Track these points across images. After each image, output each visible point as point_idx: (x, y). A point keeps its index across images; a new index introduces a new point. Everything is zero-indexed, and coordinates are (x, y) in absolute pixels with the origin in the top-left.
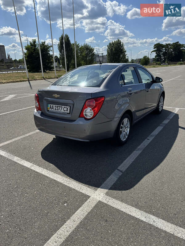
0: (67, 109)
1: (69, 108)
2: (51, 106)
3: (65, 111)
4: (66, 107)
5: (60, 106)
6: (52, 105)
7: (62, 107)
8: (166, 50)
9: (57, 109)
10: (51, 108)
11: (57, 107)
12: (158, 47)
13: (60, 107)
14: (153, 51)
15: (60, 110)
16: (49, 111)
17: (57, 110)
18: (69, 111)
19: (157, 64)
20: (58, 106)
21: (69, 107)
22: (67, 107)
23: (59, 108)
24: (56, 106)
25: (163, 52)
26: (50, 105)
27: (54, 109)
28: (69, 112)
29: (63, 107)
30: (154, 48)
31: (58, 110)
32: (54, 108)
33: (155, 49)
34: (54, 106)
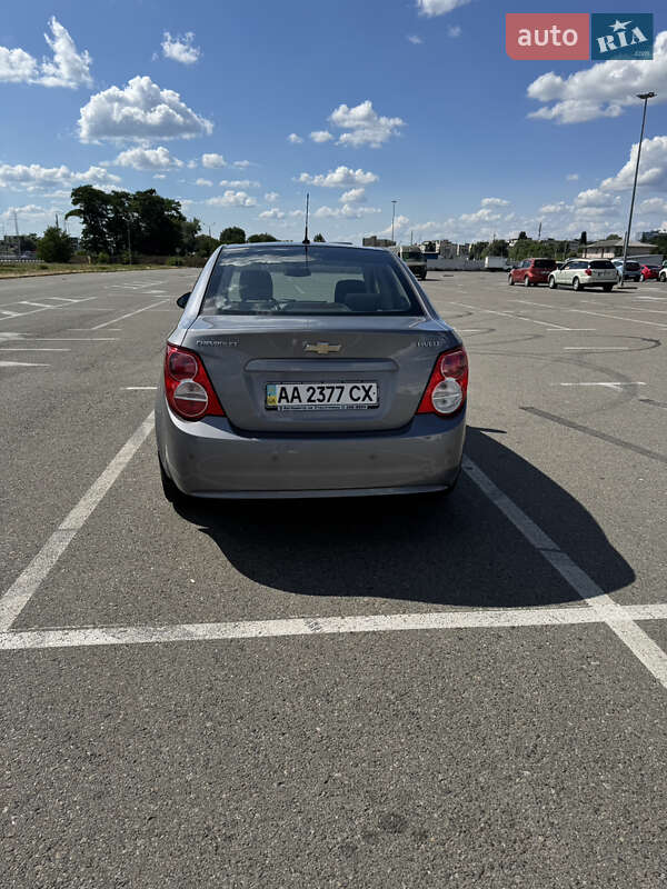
0: (367, 392)
1: (374, 389)
2: (283, 389)
3: (360, 402)
4: (359, 385)
5: (335, 385)
6: (290, 389)
7: (342, 388)
8: (116, 211)
9: (317, 396)
10: (286, 397)
11: (318, 391)
12: (88, 200)
13: (333, 388)
14: (71, 214)
15: (334, 400)
16: (275, 408)
17: (317, 403)
18: (374, 397)
19: (95, 260)
20: (323, 388)
21: (374, 385)
22: (367, 386)
23: (327, 392)
24: (315, 386)
25: (109, 218)
26: (278, 388)
27: (305, 402)
28: (374, 401)
29: (348, 387)
30: (75, 203)
31: (325, 402)
32: (305, 395)
33: (78, 207)
34: (302, 388)
